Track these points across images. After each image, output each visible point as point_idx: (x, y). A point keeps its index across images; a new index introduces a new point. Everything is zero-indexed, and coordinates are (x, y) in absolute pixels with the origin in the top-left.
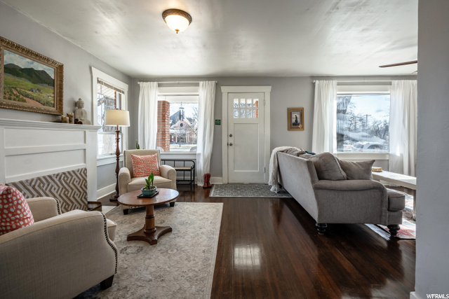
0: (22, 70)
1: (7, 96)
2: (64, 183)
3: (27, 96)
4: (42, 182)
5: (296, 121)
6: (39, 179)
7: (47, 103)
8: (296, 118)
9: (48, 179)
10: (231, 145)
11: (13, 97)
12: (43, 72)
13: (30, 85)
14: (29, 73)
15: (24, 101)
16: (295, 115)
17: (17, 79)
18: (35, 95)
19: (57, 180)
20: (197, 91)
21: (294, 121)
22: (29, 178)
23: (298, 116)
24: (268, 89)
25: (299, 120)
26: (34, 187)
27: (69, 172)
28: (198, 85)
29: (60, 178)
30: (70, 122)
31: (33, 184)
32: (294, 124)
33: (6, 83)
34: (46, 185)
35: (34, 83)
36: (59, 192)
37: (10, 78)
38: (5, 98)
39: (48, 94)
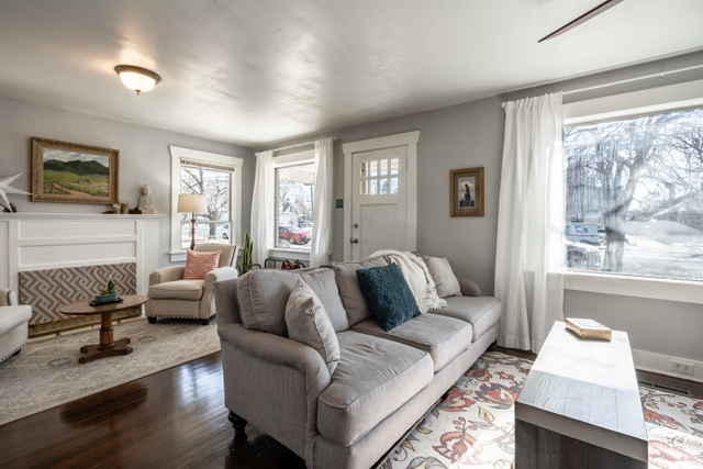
0: (65, 164)
1: (48, 190)
2: (97, 276)
3: (72, 188)
4: (65, 273)
5: (468, 196)
6: (61, 270)
7: (99, 193)
8: (468, 189)
9: (75, 271)
10: (356, 242)
11: (54, 190)
12: (94, 162)
13: (75, 176)
14: (75, 166)
15: (69, 193)
16: (467, 183)
17: (59, 173)
18: (81, 186)
19: (88, 273)
20: (312, 157)
21: (462, 196)
22: (48, 268)
23: (471, 185)
24: (412, 138)
25: (473, 194)
26: (53, 278)
27: (106, 266)
28: (312, 147)
29: (92, 272)
30: (122, 211)
31: (52, 274)
32: (462, 203)
33: (45, 179)
34: (71, 277)
35: (80, 174)
36: (91, 285)
37: (51, 173)
38: (45, 192)
39: (101, 184)
